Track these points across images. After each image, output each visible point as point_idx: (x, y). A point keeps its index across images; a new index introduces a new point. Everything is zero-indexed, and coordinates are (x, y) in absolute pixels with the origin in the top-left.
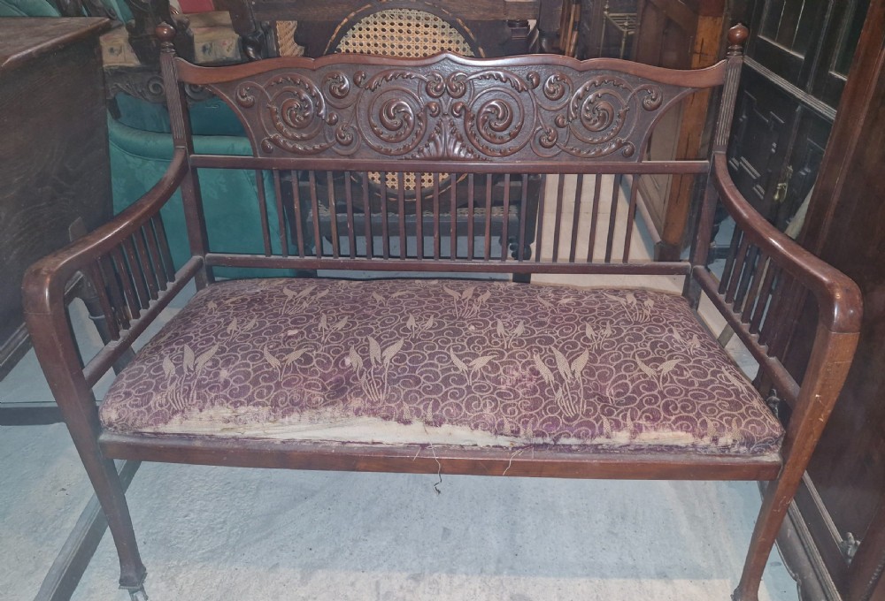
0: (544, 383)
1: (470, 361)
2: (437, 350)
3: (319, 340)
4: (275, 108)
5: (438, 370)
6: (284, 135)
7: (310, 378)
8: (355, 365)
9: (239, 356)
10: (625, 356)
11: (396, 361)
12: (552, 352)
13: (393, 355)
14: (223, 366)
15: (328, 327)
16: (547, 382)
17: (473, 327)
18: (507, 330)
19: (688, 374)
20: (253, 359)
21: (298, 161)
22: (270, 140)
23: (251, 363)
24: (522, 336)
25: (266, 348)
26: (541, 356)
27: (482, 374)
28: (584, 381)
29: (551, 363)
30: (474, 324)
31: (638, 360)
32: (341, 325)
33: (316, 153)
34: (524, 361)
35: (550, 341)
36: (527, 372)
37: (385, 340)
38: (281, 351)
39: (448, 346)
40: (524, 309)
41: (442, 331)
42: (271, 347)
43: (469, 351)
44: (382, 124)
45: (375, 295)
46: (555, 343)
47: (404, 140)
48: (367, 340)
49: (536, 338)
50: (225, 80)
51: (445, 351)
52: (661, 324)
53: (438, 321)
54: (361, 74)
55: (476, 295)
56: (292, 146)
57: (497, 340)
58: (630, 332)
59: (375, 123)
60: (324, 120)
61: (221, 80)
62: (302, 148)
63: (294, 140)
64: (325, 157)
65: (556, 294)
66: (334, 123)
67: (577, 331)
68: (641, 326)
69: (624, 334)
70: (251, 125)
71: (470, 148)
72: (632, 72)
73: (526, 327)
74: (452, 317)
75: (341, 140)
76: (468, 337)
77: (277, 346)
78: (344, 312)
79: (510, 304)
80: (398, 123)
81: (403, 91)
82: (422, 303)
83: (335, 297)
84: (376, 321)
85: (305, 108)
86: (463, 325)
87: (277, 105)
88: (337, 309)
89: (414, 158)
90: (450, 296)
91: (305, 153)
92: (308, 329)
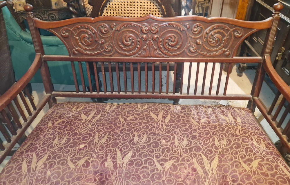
0: (199, 176)
1: (163, 164)
2: (148, 157)
3: (93, 151)
4: (77, 38)
5: (149, 171)
6: (82, 48)
7: (89, 175)
8: (110, 167)
9: (56, 162)
10: (235, 158)
11: (129, 164)
12: (201, 157)
13: (127, 161)
14: (48, 168)
15: (99, 142)
16: (200, 175)
17: (164, 141)
18: (180, 142)
19: (265, 169)
20: (62, 164)
21: (88, 58)
22: (76, 50)
23: (61, 167)
24: (186, 146)
25: (69, 157)
26: (196, 159)
27: (170, 172)
28: (217, 174)
29: (201, 163)
30: (164, 139)
31: (241, 161)
32: (104, 140)
33: (96, 55)
34: (189, 163)
35: (199, 149)
36: (190, 170)
37: (124, 151)
38: (76, 158)
39: (153, 154)
40: (186, 127)
41: (150, 144)
42: (71, 156)
43: (163, 158)
44: (123, 44)
45: (120, 118)
46: (202, 150)
47: (133, 50)
48: (116, 151)
49: (193, 147)
50: (55, 27)
51: (152, 158)
52: (247, 135)
53: (148, 137)
54: (114, 25)
55: (164, 118)
56: (85, 52)
57: (175, 149)
58: (235, 142)
59: (120, 44)
60: (99, 42)
61: (54, 27)
62: (90, 53)
63: (86, 50)
64: (100, 56)
65: (198, 115)
66: (103, 43)
67: (211, 142)
68: (239, 137)
69: (232, 143)
70: (68, 44)
71: (160, 53)
72: (230, 23)
73: (188, 140)
74: (154, 134)
75: (106, 50)
76: (162, 148)
77: (74, 156)
78: (106, 130)
79: (179, 124)
80: (130, 43)
81: (132, 31)
82: (141, 124)
83: (103, 119)
84: (120, 137)
85: (90, 38)
86: (159, 140)
87: (78, 37)
88: (103, 129)
89: (137, 56)
90: (153, 119)
91: (91, 55)
92: (89, 144)
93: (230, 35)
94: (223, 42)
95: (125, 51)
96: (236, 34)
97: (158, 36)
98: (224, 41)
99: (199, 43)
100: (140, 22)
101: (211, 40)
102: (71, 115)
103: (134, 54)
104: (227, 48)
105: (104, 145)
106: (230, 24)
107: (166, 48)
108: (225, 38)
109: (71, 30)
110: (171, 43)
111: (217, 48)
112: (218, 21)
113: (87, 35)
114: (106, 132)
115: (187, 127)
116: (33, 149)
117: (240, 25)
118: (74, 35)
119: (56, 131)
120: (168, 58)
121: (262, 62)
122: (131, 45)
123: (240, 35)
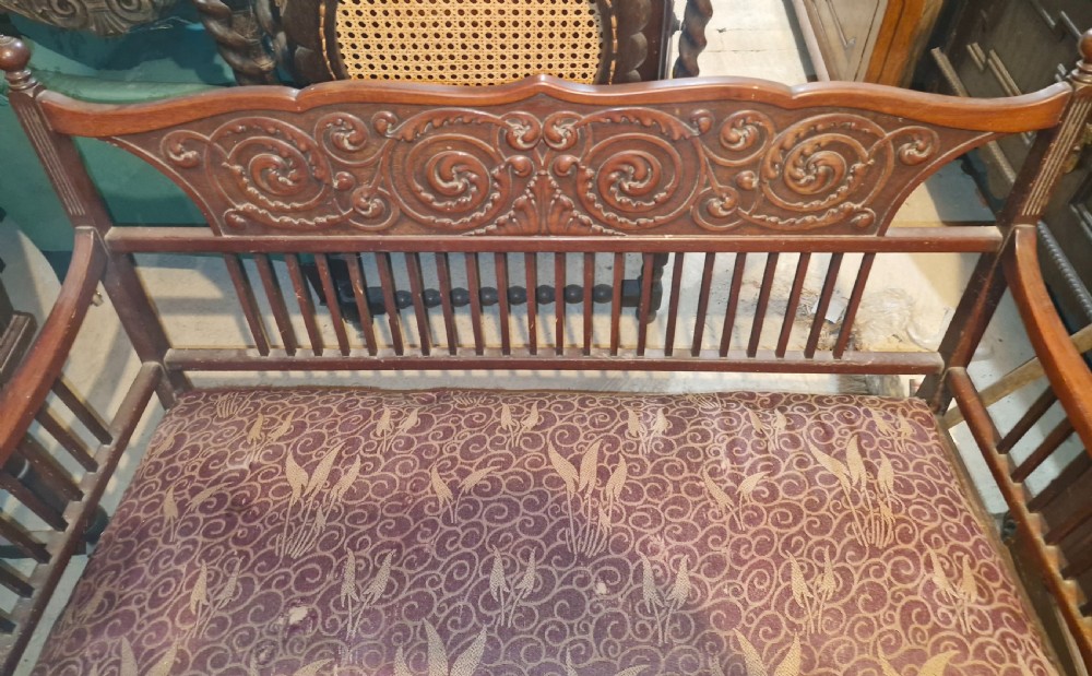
2: (543, 660)
3: (342, 635)
4: (238, 168)
6: (262, 205)
10: (862, 649)
12: (739, 648)
15: (358, 593)
17: (602, 588)
18: (660, 588)
21: (293, 242)
22: (238, 213)
24: (686, 607)
25: (253, 662)
26: (721, 660)
29: (738, 674)
30: (604, 576)
31: (883, 659)
32: (378, 586)
33: (321, 228)
34: (693, 674)
35: (732, 617)
37: (455, 633)
38: (280, 667)
39: (562, 645)
40: (684, 519)
41: (551, 604)
42: (263, 656)
43: (599, 659)
44: (432, 188)
45: (436, 479)
46: (743, 621)
47: (473, 210)
48: (423, 634)
49: (711, 609)
50: (138, 130)
51: (557, 661)
52: (911, 546)
53: (543, 572)
54: (386, 118)
55: (603, 475)
56: (277, 220)
57: (644, 620)
58: (865, 581)
59: (419, 187)
60: (330, 185)
61: (131, 130)
62: (296, 223)
63: (279, 212)
64: (338, 234)
65: (734, 459)
66: (346, 188)
67: (778, 585)
68: (881, 560)
69: (855, 587)
70: (200, 192)
71: (585, 218)
72: (887, 109)
73: (692, 579)
74: (565, 556)
75: (363, 213)
76: (596, 617)
77: (272, 655)
78: (386, 539)
79: (661, 503)
80: (460, 186)
81: (465, 141)
82: (514, 509)
83: (371, 487)
84: (438, 572)
85: (292, 168)
86: (584, 582)
87: (239, 163)
88: (371, 532)
89: (489, 233)
90: (560, 481)
91: (303, 229)
92: (323, 602)
93: (880, 155)
94: (850, 178)
95: (440, 212)
96: (908, 150)
97: (579, 160)
98: (853, 174)
99: (747, 186)
100: (500, 109)
101: (799, 172)
102: (245, 466)
103: (481, 223)
104: (864, 202)
105: (380, 608)
106: (885, 114)
107: (612, 203)
108: (858, 166)
109: (208, 138)
110: (633, 184)
111: (823, 199)
112: (833, 102)
113: (276, 159)
114: (383, 546)
115: (689, 518)
116: (118, 621)
117: (928, 118)
118: (222, 158)
119: (194, 543)
120: (618, 238)
121: (1001, 249)
122: (465, 192)
123: (924, 155)
